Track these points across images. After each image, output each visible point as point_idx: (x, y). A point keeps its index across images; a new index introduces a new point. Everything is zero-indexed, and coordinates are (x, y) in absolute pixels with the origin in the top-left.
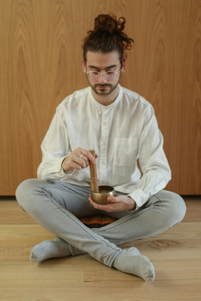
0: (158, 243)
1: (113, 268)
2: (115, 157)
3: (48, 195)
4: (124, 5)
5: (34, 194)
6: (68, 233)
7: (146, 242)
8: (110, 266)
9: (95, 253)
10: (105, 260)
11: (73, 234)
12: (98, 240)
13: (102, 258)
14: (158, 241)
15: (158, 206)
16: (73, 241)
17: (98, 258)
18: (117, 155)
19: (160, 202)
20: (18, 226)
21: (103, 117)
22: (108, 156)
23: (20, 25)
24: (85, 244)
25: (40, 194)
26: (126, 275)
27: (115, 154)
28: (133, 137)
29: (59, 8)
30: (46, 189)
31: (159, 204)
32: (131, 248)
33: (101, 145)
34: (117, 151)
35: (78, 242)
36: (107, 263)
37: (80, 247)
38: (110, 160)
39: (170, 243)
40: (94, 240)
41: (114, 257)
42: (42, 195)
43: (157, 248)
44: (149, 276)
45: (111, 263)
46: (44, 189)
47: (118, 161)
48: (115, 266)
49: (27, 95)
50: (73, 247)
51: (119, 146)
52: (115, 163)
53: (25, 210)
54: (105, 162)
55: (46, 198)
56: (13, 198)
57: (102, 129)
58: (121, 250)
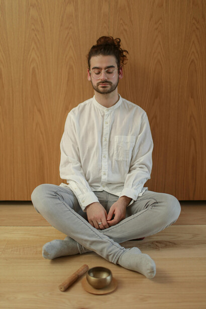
0: (157, 244)
1: (118, 265)
2: (115, 152)
3: (60, 198)
4: (126, 30)
5: (48, 197)
6: (77, 233)
7: (146, 243)
8: (115, 263)
9: (102, 251)
10: (110, 257)
11: (83, 234)
12: (104, 240)
13: (108, 256)
14: (157, 242)
15: (155, 206)
16: (82, 239)
17: (104, 256)
18: (117, 150)
19: (157, 203)
20: (31, 228)
21: (105, 117)
22: (109, 151)
23: (33, 48)
24: (93, 243)
25: (53, 198)
26: (129, 272)
27: (115, 149)
28: (132, 135)
29: (68, 33)
30: (58, 193)
31: (157, 205)
32: (133, 248)
33: (103, 141)
34: (118, 147)
35: (86, 241)
36: (112, 260)
37: (88, 246)
38: (111, 154)
39: (168, 243)
40: (101, 240)
41: (119, 255)
42: (55, 198)
43: (156, 248)
44: (150, 272)
45: (116, 260)
46: (57, 194)
47: (118, 156)
48: (120, 263)
49: (39, 111)
50: (81, 246)
51: (119, 142)
52: (115, 157)
53: (39, 211)
54: (107, 156)
55: (58, 201)
56: (29, 203)
57: (104, 127)
58: (125, 249)
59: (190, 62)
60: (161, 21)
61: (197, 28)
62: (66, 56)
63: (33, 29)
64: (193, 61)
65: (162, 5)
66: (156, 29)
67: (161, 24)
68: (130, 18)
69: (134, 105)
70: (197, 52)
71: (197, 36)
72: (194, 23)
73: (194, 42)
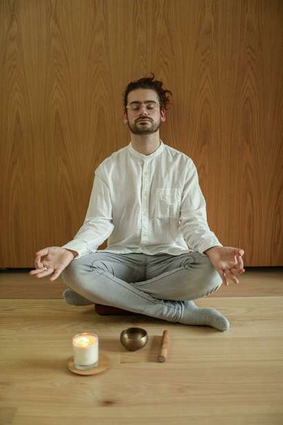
2: (157, 208)
4: (166, 63)
19: (195, 263)
22: (149, 208)
23: (57, 87)
27: (157, 205)
29: (97, 68)
38: (152, 211)
49: (64, 161)
52: (156, 214)
54: (148, 214)
59: (244, 101)
60: (208, 51)
61: (253, 59)
62: (95, 96)
63: (56, 64)
64: (248, 99)
65: (211, 32)
66: (204, 60)
67: (208, 54)
68: (172, 48)
69: (178, 152)
70: (253, 88)
71: (252, 68)
72: (249, 53)
73: (249, 76)
